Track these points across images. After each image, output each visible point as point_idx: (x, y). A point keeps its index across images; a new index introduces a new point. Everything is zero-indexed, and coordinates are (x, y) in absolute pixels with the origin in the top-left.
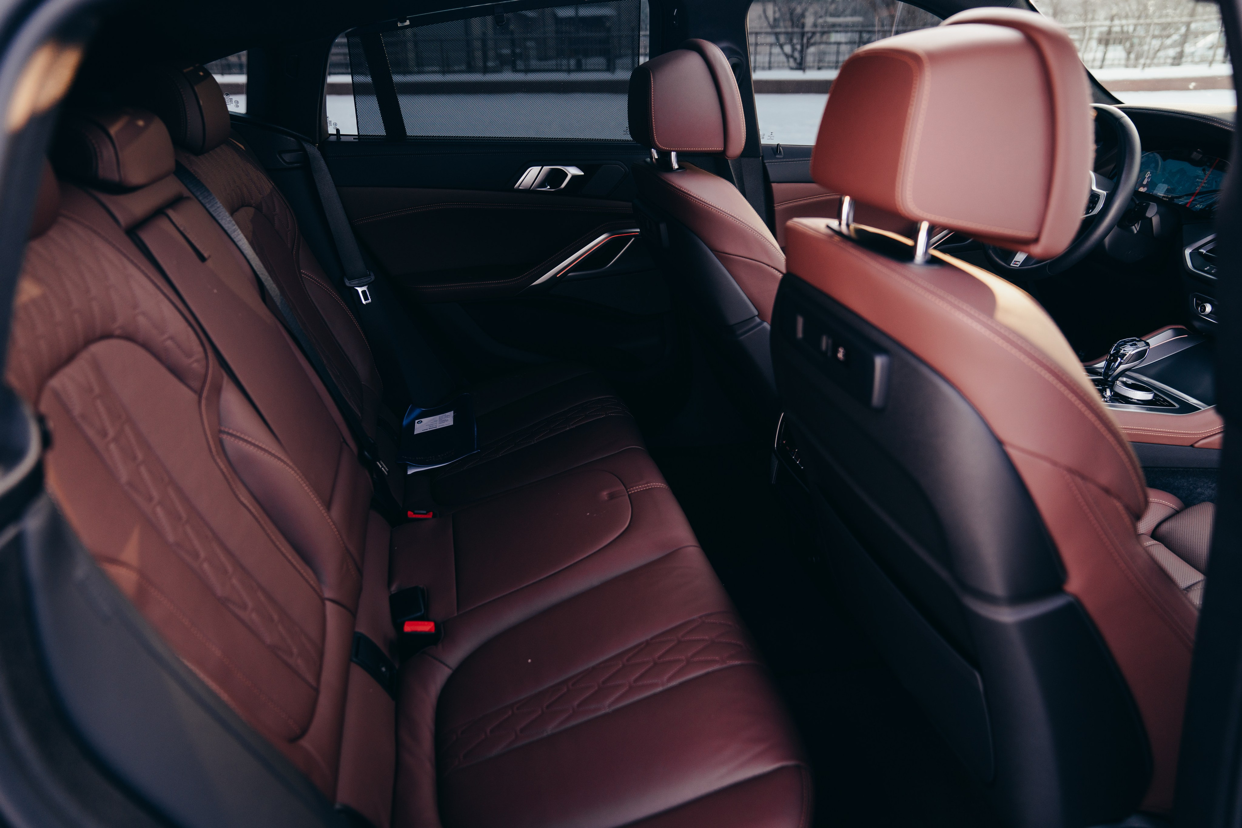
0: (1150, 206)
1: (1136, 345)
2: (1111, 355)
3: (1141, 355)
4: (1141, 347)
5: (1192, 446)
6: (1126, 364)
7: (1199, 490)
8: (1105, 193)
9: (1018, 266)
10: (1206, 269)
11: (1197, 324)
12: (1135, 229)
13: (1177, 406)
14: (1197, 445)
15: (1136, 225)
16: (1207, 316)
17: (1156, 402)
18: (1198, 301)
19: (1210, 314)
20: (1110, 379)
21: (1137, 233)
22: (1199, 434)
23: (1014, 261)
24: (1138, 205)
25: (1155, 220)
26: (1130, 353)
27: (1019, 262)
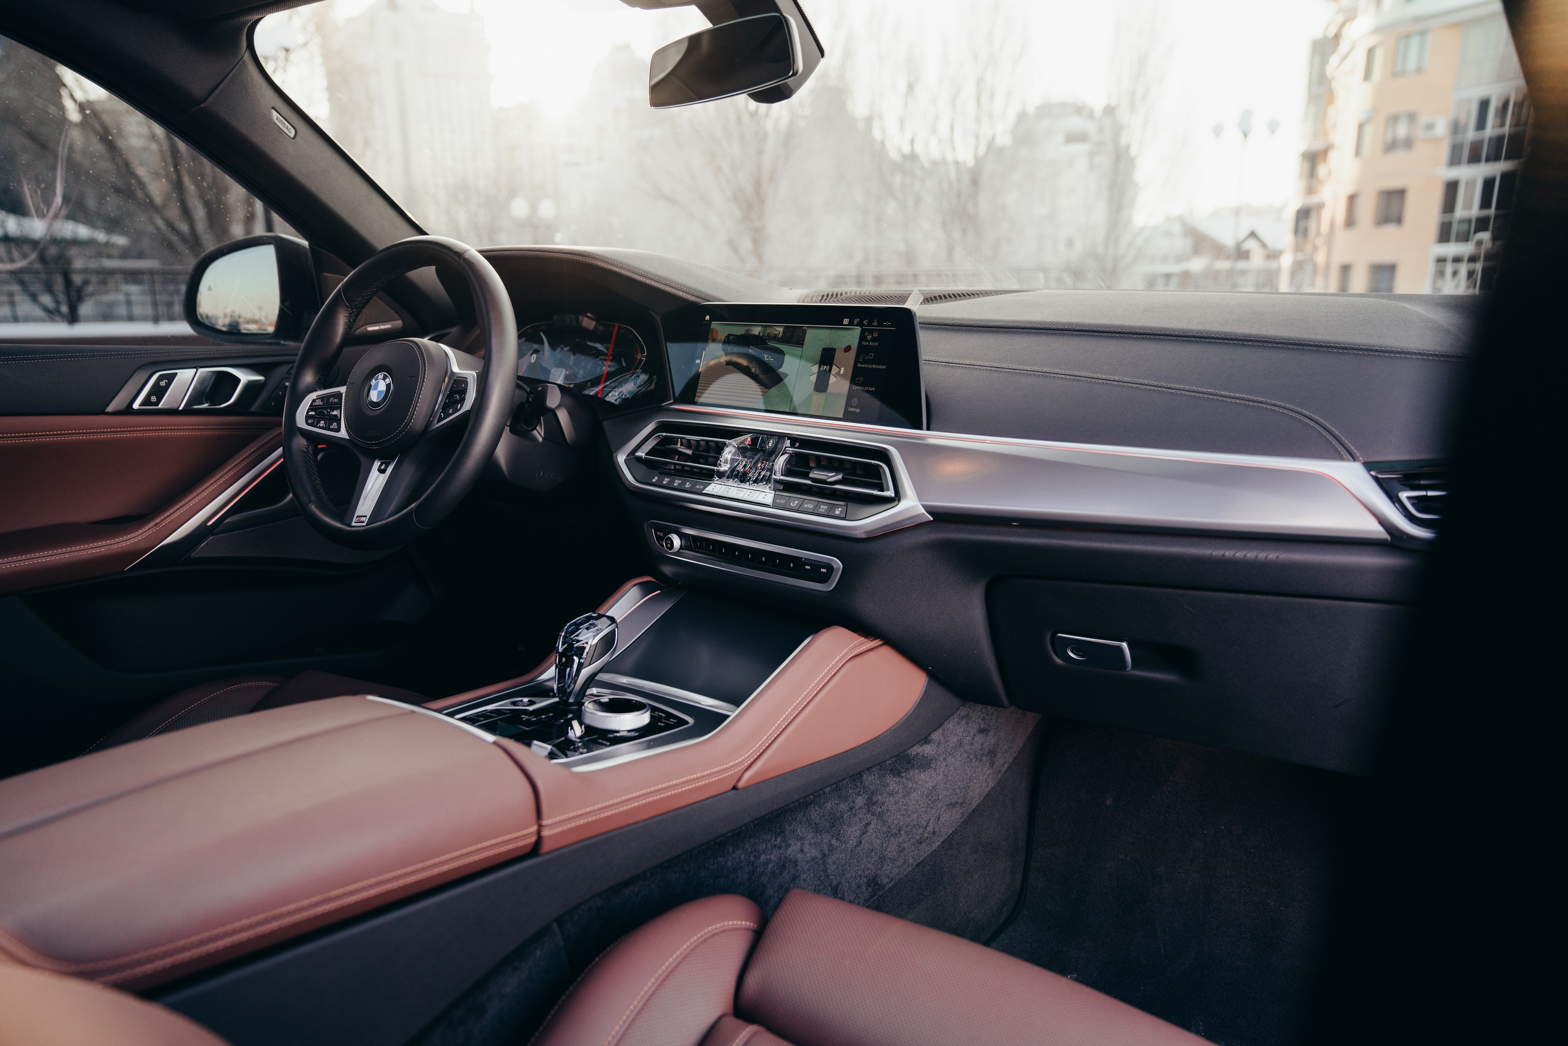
0: (549, 391)
1: (594, 625)
2: (561, 655)
3: (608, 642)
4: (603, 628)
5: (735, 788)
6: (590, 665)
7: (763, 857)
8: (474, 373)
9: (365, 524)
10: (654, 480)
11: (667, 570)
12: (539, 434)
13: (691, 721)
14: (741, 785)
15: (538, 428)
16: (678, 553)
17: (660, 726)
18: (658, 533)
19: (681, 551)
20: (571, 700)
21: (543, 441)
22: (740, 763)
23: (357, 517)
24: (531, 392)
25: (563, 416)
26: (589, 643)
27: (366, 516)
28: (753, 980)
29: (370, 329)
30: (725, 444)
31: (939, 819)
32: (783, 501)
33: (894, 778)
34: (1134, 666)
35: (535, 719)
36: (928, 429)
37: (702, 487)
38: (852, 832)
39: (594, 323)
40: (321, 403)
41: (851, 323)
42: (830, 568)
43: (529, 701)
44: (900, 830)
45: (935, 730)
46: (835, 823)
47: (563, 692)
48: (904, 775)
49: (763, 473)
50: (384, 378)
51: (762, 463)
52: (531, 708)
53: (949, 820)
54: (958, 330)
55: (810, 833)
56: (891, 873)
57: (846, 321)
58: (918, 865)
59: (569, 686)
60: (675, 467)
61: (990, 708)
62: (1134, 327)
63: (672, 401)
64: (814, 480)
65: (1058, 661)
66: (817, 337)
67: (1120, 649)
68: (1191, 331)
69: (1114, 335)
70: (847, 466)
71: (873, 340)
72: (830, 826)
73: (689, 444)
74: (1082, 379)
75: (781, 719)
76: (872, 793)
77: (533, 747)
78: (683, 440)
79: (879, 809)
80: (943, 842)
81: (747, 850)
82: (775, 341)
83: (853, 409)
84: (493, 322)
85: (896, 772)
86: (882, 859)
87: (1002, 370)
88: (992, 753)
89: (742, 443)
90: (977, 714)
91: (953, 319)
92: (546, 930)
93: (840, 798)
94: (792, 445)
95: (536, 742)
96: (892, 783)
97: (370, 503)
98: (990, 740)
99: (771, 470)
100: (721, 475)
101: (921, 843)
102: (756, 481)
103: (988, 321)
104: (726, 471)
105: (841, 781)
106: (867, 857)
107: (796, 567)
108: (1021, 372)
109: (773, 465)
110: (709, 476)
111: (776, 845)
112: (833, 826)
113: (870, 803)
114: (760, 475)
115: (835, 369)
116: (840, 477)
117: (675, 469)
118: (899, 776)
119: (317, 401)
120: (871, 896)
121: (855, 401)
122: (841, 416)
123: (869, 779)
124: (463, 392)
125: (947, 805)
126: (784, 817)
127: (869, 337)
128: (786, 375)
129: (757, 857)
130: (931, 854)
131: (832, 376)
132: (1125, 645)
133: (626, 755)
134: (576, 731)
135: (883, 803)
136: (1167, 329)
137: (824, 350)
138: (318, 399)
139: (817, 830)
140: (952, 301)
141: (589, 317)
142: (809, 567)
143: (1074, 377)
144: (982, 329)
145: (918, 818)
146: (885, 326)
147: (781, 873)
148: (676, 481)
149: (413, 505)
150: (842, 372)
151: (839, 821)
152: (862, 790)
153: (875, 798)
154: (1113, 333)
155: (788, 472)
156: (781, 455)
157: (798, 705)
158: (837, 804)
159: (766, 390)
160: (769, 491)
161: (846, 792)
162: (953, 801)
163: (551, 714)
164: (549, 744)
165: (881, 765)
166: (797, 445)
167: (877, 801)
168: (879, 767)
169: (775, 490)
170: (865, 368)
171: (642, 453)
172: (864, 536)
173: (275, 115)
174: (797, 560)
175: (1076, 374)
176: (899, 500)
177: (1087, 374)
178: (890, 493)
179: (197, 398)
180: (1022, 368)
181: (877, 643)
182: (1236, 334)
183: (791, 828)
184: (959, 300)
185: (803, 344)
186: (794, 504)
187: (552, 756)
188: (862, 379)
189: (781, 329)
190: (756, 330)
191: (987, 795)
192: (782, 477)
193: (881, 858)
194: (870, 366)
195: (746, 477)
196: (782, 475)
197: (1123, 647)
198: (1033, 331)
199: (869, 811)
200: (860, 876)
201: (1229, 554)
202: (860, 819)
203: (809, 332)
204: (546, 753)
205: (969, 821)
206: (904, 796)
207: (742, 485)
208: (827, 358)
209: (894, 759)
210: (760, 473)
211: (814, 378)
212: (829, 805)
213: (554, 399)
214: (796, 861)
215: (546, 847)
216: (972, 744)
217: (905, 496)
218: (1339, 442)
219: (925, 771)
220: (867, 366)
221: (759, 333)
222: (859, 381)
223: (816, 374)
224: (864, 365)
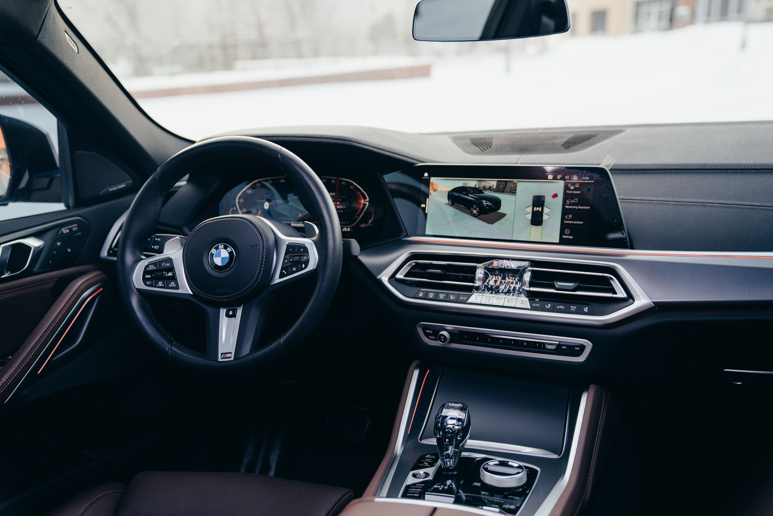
9: (232, 359)
10: (420, 296)
16: (448, 344)
18: (428, 331)
29: (111, 190)
30: (475, 267)
32: (538, 305)
36: (633, 249)
37: (465, 298)
40: (155, 268)
41: (555, 179)
42: (581, 347)
49: (513, 286)
50: (226, 248)
51: (509, 279)
57: (550, 177)
63: (406, 235)
64: (557, 289)
66: (526, 188)
71: (576, 189)
78: (435, 265)
82: (491, 191)
83: (567, 237)
89: (490, 266)
94: (532, 266)
97: (230, 342)
99: (519, 283)
100: (477, 288)
102: (509, 292)
104: (481, 286)
110: (470, 289)
115: (546, 210)
116: (575, 285)
119: (150, 266)
121: (566, 231)
122: (558, 241)
127: (572, 188)
128: (504, 215)
131: (544, 214)
137: (534, 197)
138: (150, 264)
142: (565, 347)
146: (584, 180)
148: (440, 295)
150: (553, 211)
155: (534, 285)
159: (489, 225)
160: (524, 299)
166: (536, 265)
169: (527, 298)
170: (572, 209)
171: (402, 276)
176: (633, 300)
178: (623, 295)
179: (1, 269)
185: (515, 193)
186: (548, 306)
188: (570, 216)
189: (494, 183)
190: (473, 184)
192: (530, 289)
194: (576, 207)
195: (498, 290)
196: (530, 287)
203: (518, 184)
207: (499, 295)
208: (538, 202)
210: (510, 285)
211: (529, 217)
217: (638, 297)
220: (573, 207)
221: (476, 186)
222: (568, 217)
223: (531, 213)
224: (571, 207)
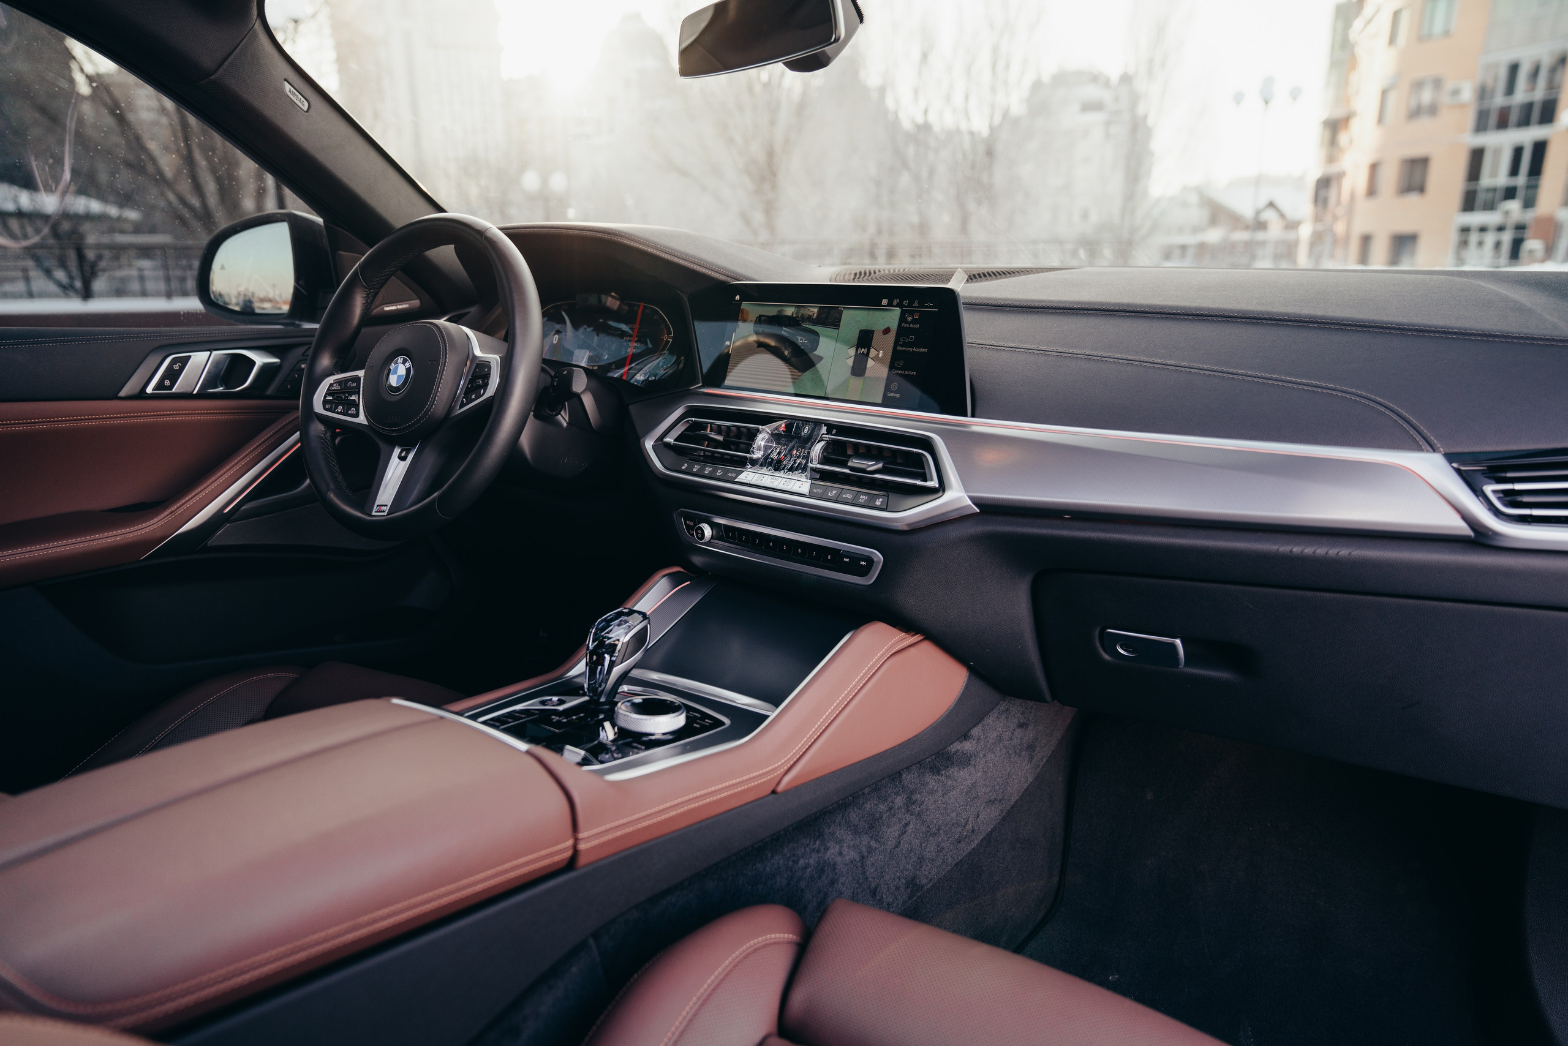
0: (575, 375)
1: (626, 622)
2: (592, 653)
3: (640, 638)
4: (636, 625)
5: (774, 792)
6: (622, 663)
7: (802, 862)
8: (497, 357)
9: (385, 514)
10: (683, 468)
11: (697, 560)
12: (563, 419)
13: (727, 721)
14: (780, 788)
15: (562, 413)
16: (708, 543)
17: (695, 727)
18: (688, 522)
19: (712, 541)
20: (602, 700)
21: (567, 426)
22: (779, 766)
23: (378, 506)
24: (556, 376)
25: (588, 401)
26: (621, 640)
27: (386, 506)
28: (798, 998)
29: (387, 309)
30: (758, 431)
31: (978, 817)
32: (820, 491)
33: (934, 777)
34: (1187, 664)
35: (565, 720)
36: (973, 416)
37: (734, 475)
38: (891, 832)
39: (618, 303)
40: (339, 388)
41: (890, 304)
42: (870, 561)
43: (559, 700)
44: (939, 830)
45: (974, 726)
46: (874, 824)
47: (593, 689)
48: (943, 772)
49: (798, 461)
50: (404, 362)
51: (797, 451)
52: (561, 708)
53: (989, 817)
54: (1001, 311)
55: (849, 835)
56: (929, 874)
57: (885, 302)
58: (956, 864)
59: (600, 686)
60: (704, 453)
61: (1030, 703)
62: (1190, 308)
63: (700, 385)
64: (852, 469)
65: (1107, 657)
66: (854, 318)
67: (1173, 646)
68: (1251, 312)
69: (1168, 316)
70: (886, 454)
71: (914, 321)
72: (869, 827)
73: (719, 430)
74: (1137, 363)
75: (821, 720)
76: (911, 792)
77: (566, 753)
78: (713, 425)
79: (918, 809)
80: (982, 840)
81: (786, 855)
82: (809, 322)
83: (892, 395)
84: (517, 304)
85: (935, 770)
86: (921, 860)
87: (1050, 353)
88: (1031, 747)
89: (776, 429)
90: (1016, 708)
91: (996, 299)
92: (582, 946)
93: (879, 798)
94: (829, 432)
95: (568, 747)
96: (932, 781)
97: (391, 491)
98: (1029, 734)
99: (807, 457)
100: (754, 462)
101: (960, 842)
102: (791, 470)
103: (1033, 301)
104: (759, 459)
105: (881, 781)
106: (906, 857)
107: (835, 560)
108: (1070, 355)
109: (809, 453)
110: (742, 463)
111: (814, 849)
112: (871, 827)
113: (910, 802)
114: (795, 463)
115: (873, 352)
116: (880, 465)
117: (705, 456)
118: (939, 774)
119: (335, 385)
120: (910, 898)
121: (895, 386)
122: (880, 401)
123: (908, 778)
124: (486, 377)
125: (986, 802)
126: (823, 821)
127: (910, 319)
128: (821, 358)
129: (796, 862)
130: (970, 853)
131: (869, 359)
132: (1178, 642)
133: (662, 761)
134: (608, 733)
135: (923, 802)
136: (1226, 310)
137: (861, 332)
138: (335, 383)
139: (856, 831)
140: (992, 279)
141: (613, 297)
142: (848, 560)
143: (1128, 362)
144: (1028, 310)
145: (957, 816)
146: (926, 307)
147: (820, 878)
148: (707, 468)
149: (436, 494)
150: (881, 355)
151: (879, 822)
152: (901, 789)
153: (914, 798)
154: (1168, 314)
155: (824, 460)
156: (818, 442)
157: (838, 705)
158: (876, 805)
159: (800, 374)
160: (805, 480)
161: (885, 792)
162: (992, 798)
163: (582, 715)
164: (581, 749)
165: (920, 763)
166: (834, 431)
167: (916, 801)
168: (918, 765)
169: (811, 479)
170: (905, 351)
171: (670, 438)
172: (906, 528)
173: (287, 87)
174: (835, 552)
175: (1129, 358)
176: (944, 491)
177: (1141, 358)
178: (934, 483)
179: (211, 381)
180: (1071, 351)
181: (917, 638)
182: (1300, 316)
183: (830, 831)
184: (1000, 279)
185: (839, 326)
186: (832, 494)
187: (585, 762)
188: (902, 363)
189: (816, 310)
190: (789, 311)
191: (1026, 790)
192: (819, 466)
193: (920, 858)
194: (911, 349)
195: (781, 465)
196: (818, 463)
197: (1176, 644)
198: (1081, 312)
199: (908, 811)
200: (899, 877)
201: (1296, 549)
202: (899, 819)
203: (844, 312)
204: (579, 759)
205: (1009, 817)
206: (944, 794)
207: (777, 473)
208: (865, 340)
209: (933, 757)
210: (795, 460)
211: (850, 362)
212: (868, 806)
213: (580, 384)
214: (835, 864)
215: (583, 860)
216: (1011, 739)
217: (951, 487)
218: (1417, 431)
219: (964, 768)
220: (907, 349)
221: (792, 314)
222: (898, 364)
223: (853, 358)
224: (904, 349)
